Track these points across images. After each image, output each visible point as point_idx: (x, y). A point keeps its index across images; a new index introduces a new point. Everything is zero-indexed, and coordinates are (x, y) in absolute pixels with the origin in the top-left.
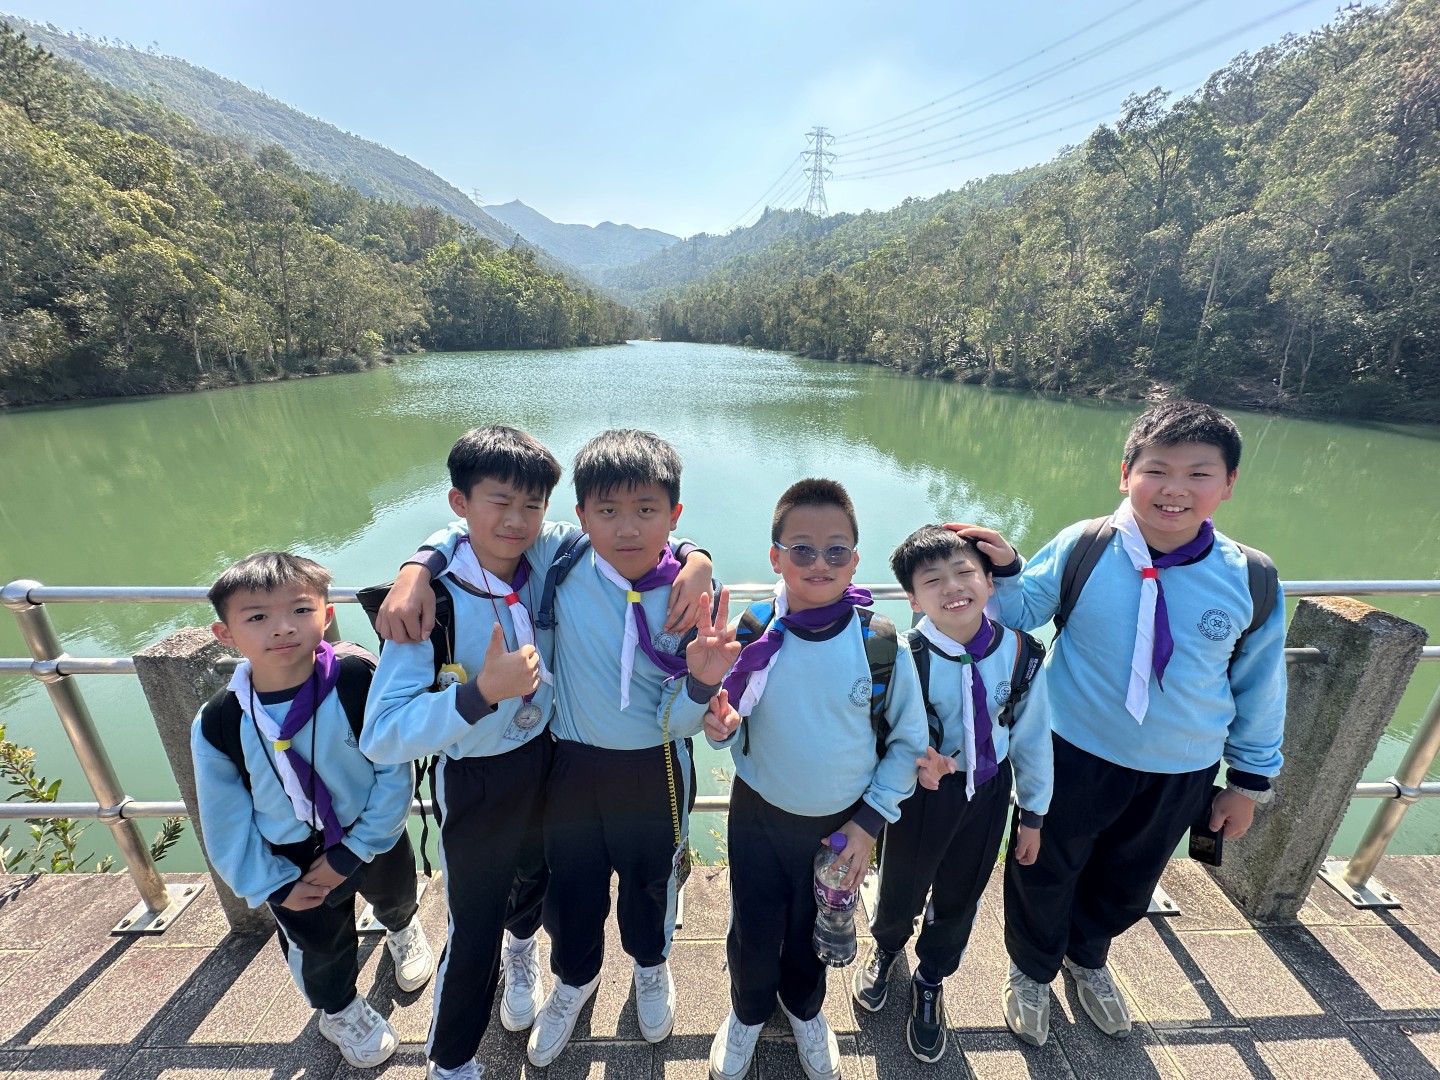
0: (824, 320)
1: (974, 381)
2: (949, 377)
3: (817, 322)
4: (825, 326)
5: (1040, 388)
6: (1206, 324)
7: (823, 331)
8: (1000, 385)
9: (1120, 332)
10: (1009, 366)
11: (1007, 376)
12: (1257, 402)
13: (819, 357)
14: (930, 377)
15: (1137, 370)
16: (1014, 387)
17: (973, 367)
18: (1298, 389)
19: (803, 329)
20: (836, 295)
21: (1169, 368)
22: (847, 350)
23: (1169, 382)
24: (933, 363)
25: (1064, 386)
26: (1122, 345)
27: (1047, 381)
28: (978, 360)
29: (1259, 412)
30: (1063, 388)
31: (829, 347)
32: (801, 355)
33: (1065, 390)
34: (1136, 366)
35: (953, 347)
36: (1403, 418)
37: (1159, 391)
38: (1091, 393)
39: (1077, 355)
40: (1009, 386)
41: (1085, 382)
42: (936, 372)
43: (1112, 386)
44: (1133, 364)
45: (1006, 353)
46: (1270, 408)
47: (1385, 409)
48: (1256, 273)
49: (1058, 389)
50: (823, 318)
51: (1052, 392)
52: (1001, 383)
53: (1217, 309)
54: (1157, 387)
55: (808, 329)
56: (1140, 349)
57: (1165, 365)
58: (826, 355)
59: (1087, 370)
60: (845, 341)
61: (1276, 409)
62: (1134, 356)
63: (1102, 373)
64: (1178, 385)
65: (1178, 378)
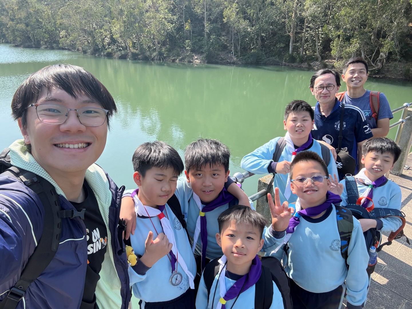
0: (27, 25)
1: (123, 57)
2: (109, 56)
3: (22, 26)
4: (29, 28)
5: (153, 60)
6: (207, 30)
7: (28, 31)
8: (135, 59)
9: (177, 34)
10: (137, 50)
11: (137, 55)
12: (228, 61)
13: (29, 47)
14: (100, 56)
15: (187, 50)
16: (141, 59)
17: (120, 50)
18: (238, 55)
19: (13, 30)
20: (31, 10)
21: (198, 49)
22: (46, 42)
23: (199, 55)
24: (99, 49)
25: (162, 58)
26: (179, 39)
27: (155, 56)
28: (122, 47)
29: (229, 65)
30: (162, 59)
31: (35, 41)
32: (17, 46)
33: (163, 60)
34: (187, 48)
35: (107, 40)
36: (265, 64)
37: (197, 59)
38: (174, 61)
39: (164, 44)
40: (139, 59)
41: (170, 56)
42: (102, 53)
43: (181, 58)
44: (186, 48)
45: (134, 43)
46: (232, 63)
47: (261, 61)
48: (218, 10)
49: (160, 60)
50: (26, 24)
51: (158, 61)
52: (135, 58)
53: (209, 24)
54: (196, 57)
55: (17, 30)
56: (187, 41)
57: (197, 48)
58: (34, 46)
59: (169, 51)
60: (44, 37)
61: (234, 63)
62: (185, 44)
63: (175, 51)
64: (202, 56)
65: (202, 53)
